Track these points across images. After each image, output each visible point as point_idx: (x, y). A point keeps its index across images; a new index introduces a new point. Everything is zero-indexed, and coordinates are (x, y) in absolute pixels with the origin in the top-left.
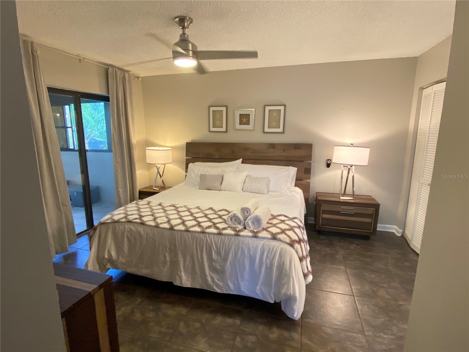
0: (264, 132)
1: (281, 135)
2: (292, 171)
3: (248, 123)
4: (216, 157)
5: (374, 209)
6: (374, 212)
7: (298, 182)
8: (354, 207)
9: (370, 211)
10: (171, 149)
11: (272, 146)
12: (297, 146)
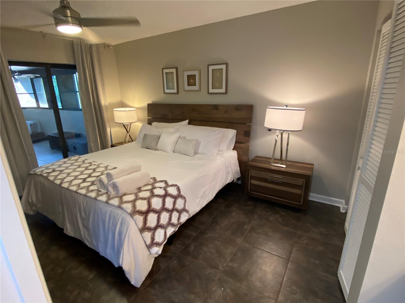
0: (209, 93)
1: (224, 96)
2: (231, 133)
3: (194, 85)
4: (170, 118)
5: (305, 180)
6: (304, 184)
7: (238, 145)
8: (282, 176)
9: (301, 182)
10: (135, 110)
11: (216, 107)
12: (238, 108)
